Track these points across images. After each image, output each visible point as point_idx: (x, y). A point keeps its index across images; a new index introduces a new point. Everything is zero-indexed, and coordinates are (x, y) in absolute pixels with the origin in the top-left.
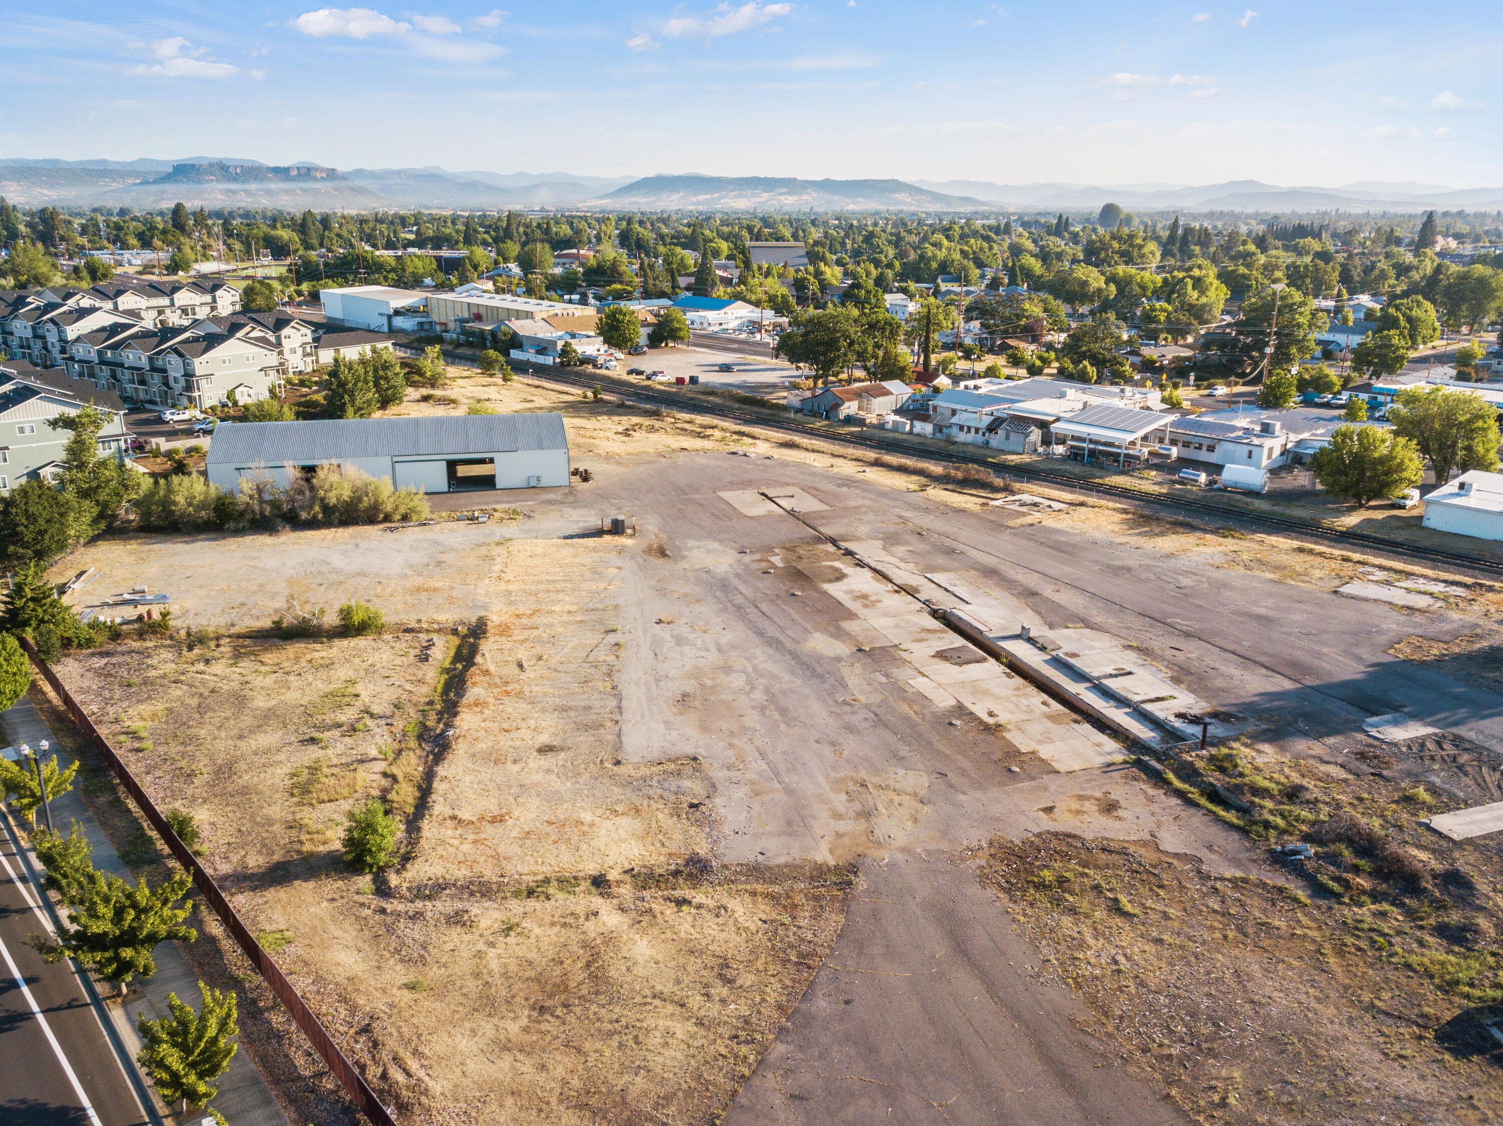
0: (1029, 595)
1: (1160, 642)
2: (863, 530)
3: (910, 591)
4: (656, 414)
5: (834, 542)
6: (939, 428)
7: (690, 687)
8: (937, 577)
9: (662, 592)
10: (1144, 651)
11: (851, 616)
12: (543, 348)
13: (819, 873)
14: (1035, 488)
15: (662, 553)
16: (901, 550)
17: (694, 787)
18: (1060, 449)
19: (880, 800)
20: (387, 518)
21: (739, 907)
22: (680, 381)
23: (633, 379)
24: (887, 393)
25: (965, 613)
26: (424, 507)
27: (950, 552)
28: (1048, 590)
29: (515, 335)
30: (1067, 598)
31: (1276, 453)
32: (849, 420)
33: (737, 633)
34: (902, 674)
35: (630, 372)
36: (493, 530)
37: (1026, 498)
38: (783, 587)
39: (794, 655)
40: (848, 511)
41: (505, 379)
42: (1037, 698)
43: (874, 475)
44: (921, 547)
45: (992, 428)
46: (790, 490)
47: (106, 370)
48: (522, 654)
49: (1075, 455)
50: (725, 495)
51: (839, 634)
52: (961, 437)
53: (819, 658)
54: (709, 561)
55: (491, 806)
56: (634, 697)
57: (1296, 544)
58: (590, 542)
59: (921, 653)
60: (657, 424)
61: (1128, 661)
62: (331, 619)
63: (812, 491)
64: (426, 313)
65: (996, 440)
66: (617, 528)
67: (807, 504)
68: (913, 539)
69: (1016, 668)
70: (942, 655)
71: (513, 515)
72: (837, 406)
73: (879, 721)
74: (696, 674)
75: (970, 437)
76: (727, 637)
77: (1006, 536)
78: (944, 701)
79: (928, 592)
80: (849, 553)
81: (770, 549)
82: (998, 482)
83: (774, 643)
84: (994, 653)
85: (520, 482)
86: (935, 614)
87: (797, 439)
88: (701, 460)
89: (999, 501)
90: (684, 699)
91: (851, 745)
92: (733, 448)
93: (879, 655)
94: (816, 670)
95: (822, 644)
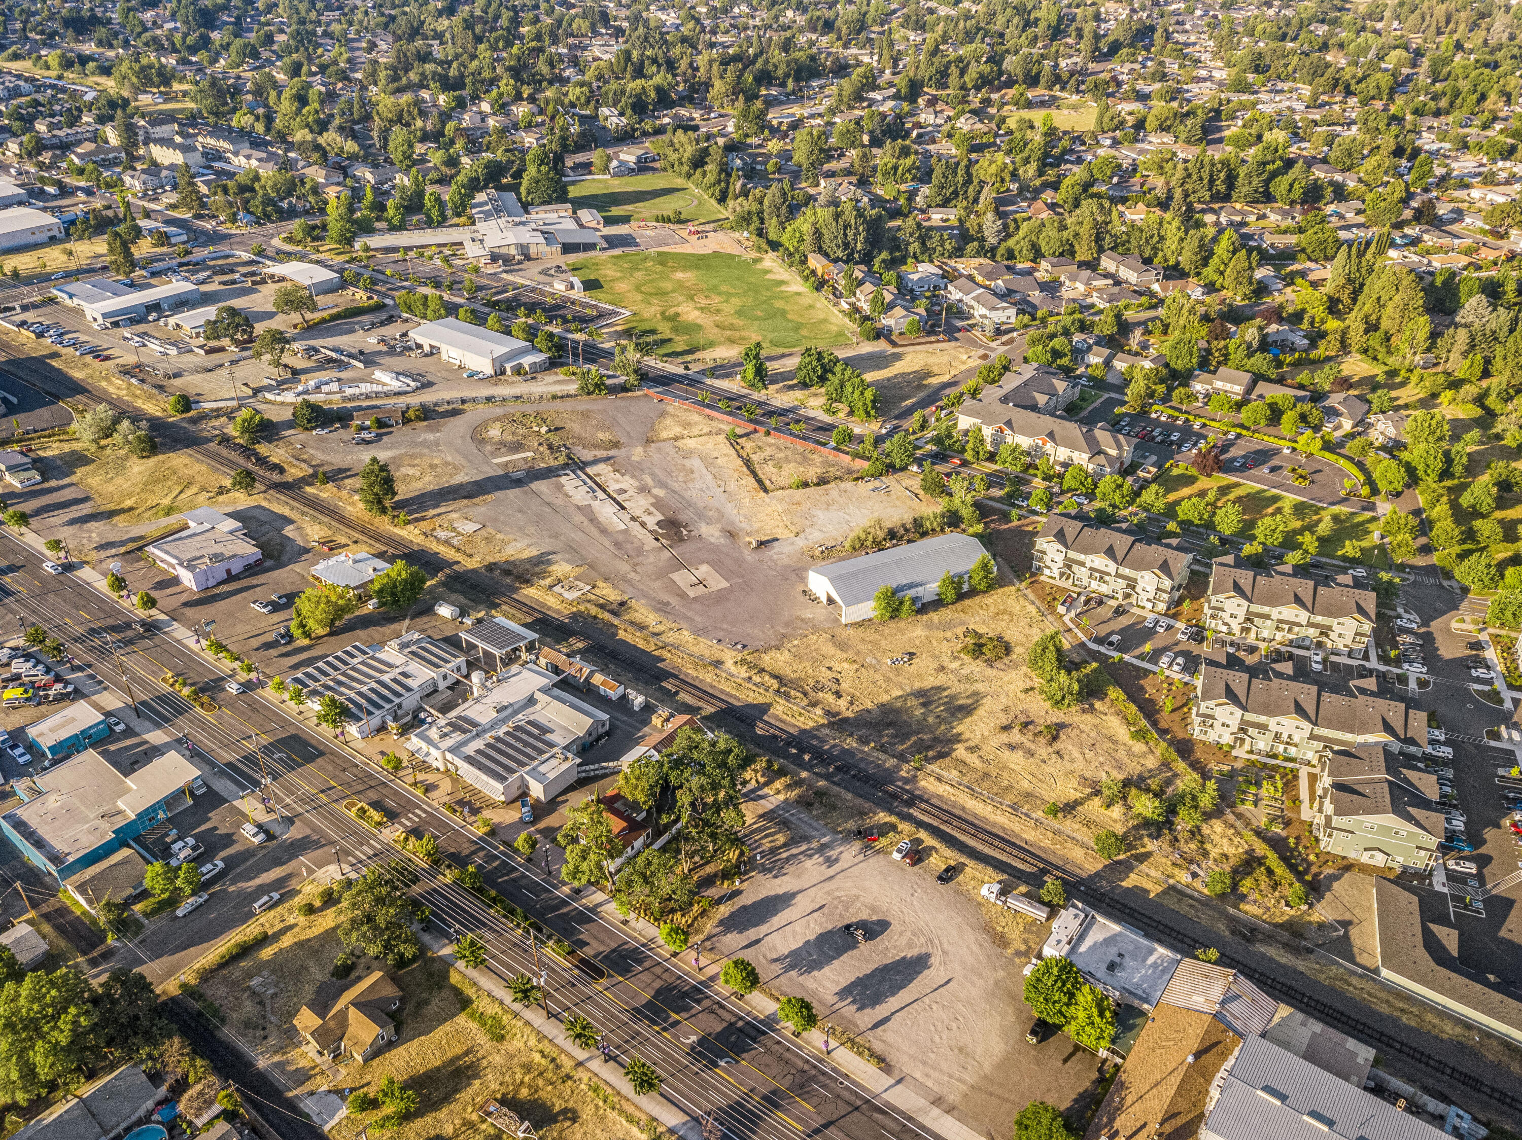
0: (593, 520)
3: (632, 517)
7: (691, 475)
8: (622, 524)
10: (567, 495)
11: (653, 505)
16: (635, 539)
17: (680, 453)
19: (642, 455)
21: (665, 435)
25: (615, 509)
28: (585, 520)
33: (687, 494)
34: (638, 483)
39: (668, 487)
42: (601, 481)
53: (660, 486)
59: (630, 492)
70: (624, 491)
73: (643, 469)
74: (692, 479)
76: (688, 491)
79: (626, 517)
84: (609, 494)
86: (625, 508)
90: (692, 471)
91: (649, 465)
93: (643, 490)
94: (662, 485)
95: (659, 492)
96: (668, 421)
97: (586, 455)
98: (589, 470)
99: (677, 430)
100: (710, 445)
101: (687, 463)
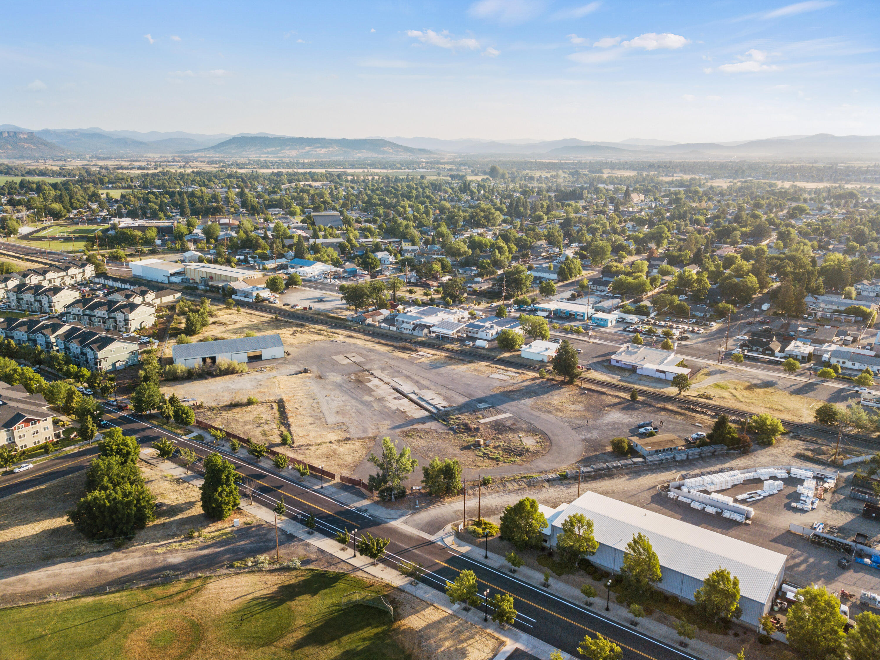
0: (417, 382)
1: (443, 392)
2: (375, 366)
3: (388, 383)
4: (302, 326)
5: (368, 371)
6: (398, 329)
7: (338, 410)
8: (395, 379)
9: (324, 388)
10: (439, 394)
11: (374, 391)
12: (247, 295)
13: (370, 438)
14: (424, 350)
15: (320, 377)
16: (386, 372)
17: (345, 428)
18: (434, 335)
19: (381, 426)
20: (237, 372)
21: (357, 443)
22: (305, 309)
23: (286, 308)
24: (381, 314)
25: (401, 388)
26: (246, 367)
27: (399, 372)
28: (421, 381)
29: (233, 289)
30: (426, 383)
31: (494, 333)
32: (369, 325)
33: (346, 397)
34: (385, 403)
35: (284, 305)
36: (268, 374)
37: (421, 353)
38: (356, 385)
39: (361, 401)
40: (372, 361)
41: (238, 311)
42: (414, 405)
43: (378, 347)
44: (391, 371)
45: (414, 329)
46: (354, 354)
47: (86, 318)
48: (296, 406)
49: (437, 337)
50: (334, 357)
51: (371, 395)
52: (405, 332)
53: (367, 401)
54: (334, 379)
55: (305, 433)
56: (326, 413)
57: (486, 364)
58: (299, 375)
59: (390, 398)
60: (303, 330)
61: (435, 396)
62: (245, 400)
63: (360, 354)
64: (185, 275)
65: (415, 333)
66: (306, 371)
67: (359, 359)
68: (389, 369)
69: (411, 400)
70: (395, 398)
71: (272, 369)
72: (365, 320)
73: (381, 413)
74: (338, 407)
75: (407, 332)
76: (344, 399)
77: (414, 366)
78: (394, 408)
79: (393, 383)
80: (372, 374)
81: (351, 374)
82: (413, 347)
83: (356, 399)
84: (406, 397)
85: (269, 357)
86: (394, 389)
87: (352, 334)
88: (323, 344)
89: (414, 355)
90: (337, 412)
91: (375, 418)
92: (331, 339)
93: (380, 400)
94: (366, 404)
95: (367, 398)
96: (349, 459)
97: (433, 425)
98: (427, 414)
99: (342, 449)
100: (313, 434)
101: (340, 419)
